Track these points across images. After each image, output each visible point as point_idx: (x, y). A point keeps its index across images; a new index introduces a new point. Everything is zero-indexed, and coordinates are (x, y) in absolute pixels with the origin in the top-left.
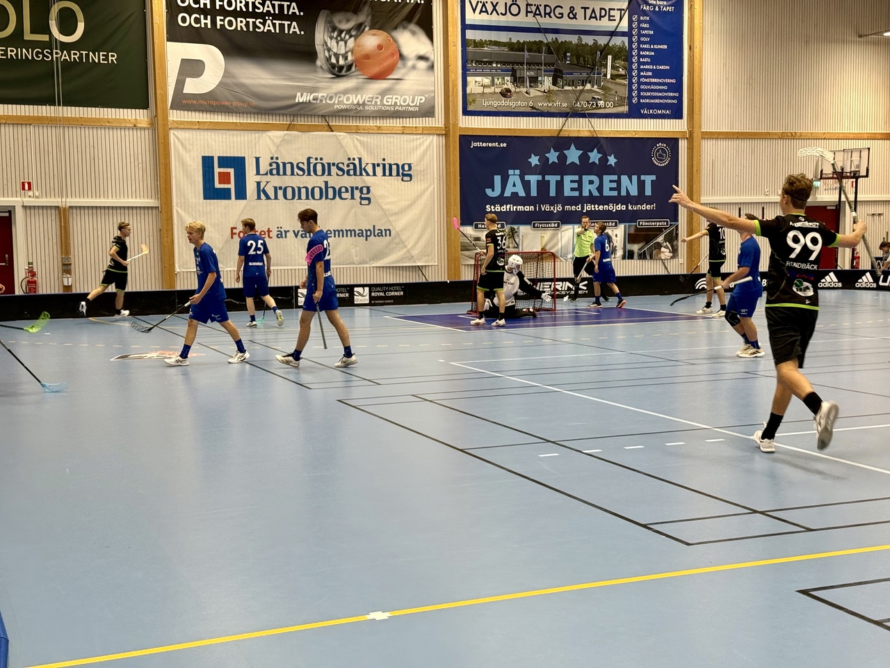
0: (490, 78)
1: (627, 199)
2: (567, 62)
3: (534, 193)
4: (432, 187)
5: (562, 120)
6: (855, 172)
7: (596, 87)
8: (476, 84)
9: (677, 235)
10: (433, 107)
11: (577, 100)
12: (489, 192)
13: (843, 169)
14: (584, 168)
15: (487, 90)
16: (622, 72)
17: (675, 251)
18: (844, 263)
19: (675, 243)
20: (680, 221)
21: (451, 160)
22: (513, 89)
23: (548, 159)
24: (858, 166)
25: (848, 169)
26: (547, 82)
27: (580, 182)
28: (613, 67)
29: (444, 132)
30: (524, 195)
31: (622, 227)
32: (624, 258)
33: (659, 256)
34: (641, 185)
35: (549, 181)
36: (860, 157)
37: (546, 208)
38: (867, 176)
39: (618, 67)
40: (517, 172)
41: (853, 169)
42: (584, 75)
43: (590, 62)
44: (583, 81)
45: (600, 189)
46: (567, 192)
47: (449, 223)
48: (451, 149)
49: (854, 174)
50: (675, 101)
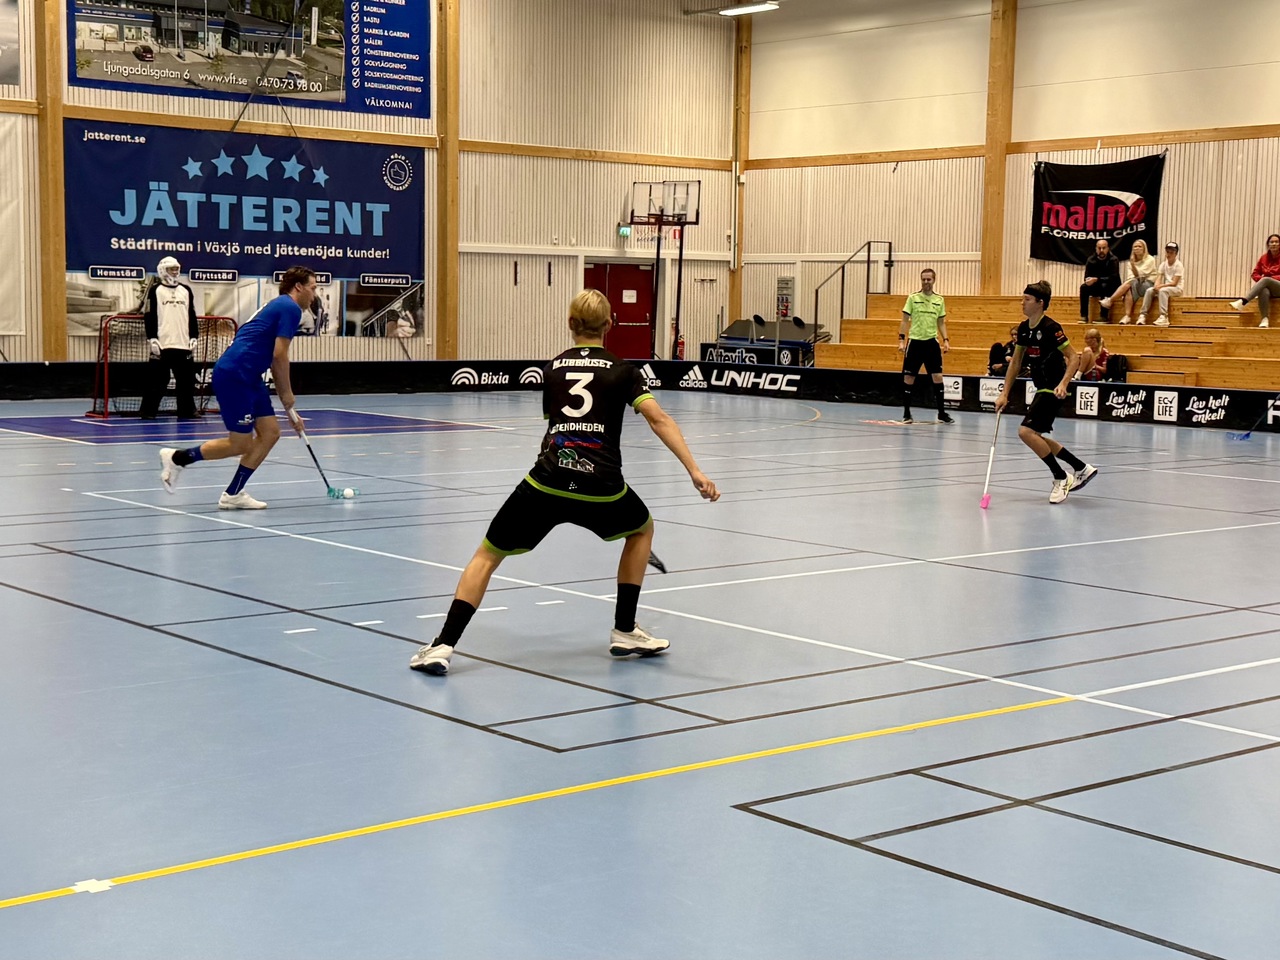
0: (117, 26)
1: (345, 240)
2: (249, 12)
3: (193, 221)
4: (15, 203)
5: (238, 106)
6: (680, 216)
7: (293, 56)
8: (91, 34)
9: (422, 299)
10: (17, 68)
11: (263, 75)
12: (115, 216)
13: (662, 211)
14: (275, 186)
15: (111, 47)
16: (334, 35)
17: (418, 325)
18: (663, 351)
19: (419, 312)
20: (426, 278)
21: (50, 159)
22: (155, 48)
23: (216, 168)
24: (684, 207)
25: (669, 211)
26: (213, 42)
27: (269, 208)
28: (321, 27)
29: (35, 111)
30: (176, 224)
31: (337, 282)
32: (340, 333)
33: (395, 332)
34: (367, 218)
35: (218, 204)
36: (687, 194)
37: (212, 247)
38: (696, 223)
39: (328, 27)
40: (165, 186)
41: (677, 212)
42: (275, 36)
43: (284, 14)
44: (272, 45)
45: (302, 220)
46: (248, 224)
47: (45, 266)
48: (49, 141)
49: (679, 219)
50: (418, 90)
